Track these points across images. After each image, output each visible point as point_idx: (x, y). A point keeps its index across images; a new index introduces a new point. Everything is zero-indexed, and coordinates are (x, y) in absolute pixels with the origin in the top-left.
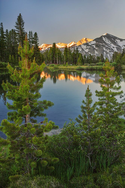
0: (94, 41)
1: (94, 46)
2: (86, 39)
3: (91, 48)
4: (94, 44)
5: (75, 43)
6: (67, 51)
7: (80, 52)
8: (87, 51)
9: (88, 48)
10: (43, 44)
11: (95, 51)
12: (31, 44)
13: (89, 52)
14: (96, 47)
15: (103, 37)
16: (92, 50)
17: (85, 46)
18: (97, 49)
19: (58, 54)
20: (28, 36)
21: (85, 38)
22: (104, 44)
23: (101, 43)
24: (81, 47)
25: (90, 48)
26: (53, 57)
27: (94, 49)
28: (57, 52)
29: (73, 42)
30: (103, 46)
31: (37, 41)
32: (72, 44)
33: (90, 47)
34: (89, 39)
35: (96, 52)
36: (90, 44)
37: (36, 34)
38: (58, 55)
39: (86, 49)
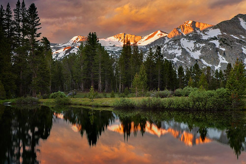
0: (215, 27)
1: (217, 43)
2: (194, 23)
3: (208, 47)
4: (215, 38)
5: (165, 35)
6: (130, 56)
7: (178, 58)
8: (196, 55)
9: (198, 49)
10: (76, 37)
11: (220, 56)
12: (19, 35)
13: (202, 60)
14: (221, 45)
15: (241, 20)
16: (211, 53)
17: (192, 42)
18: (224, 49)
19: (103, 62)
20: (13, 14)
21: (190, 22)
22: (243, 37)
23: (235, 34)
24: (180, 45)
25: (203, 47)
26: (88, 71)
27: (217, 50)
28: (99, 57)
29: (159, 32)
30: (240, 41)
31: (37, 27)
32: (156, 37)
33: (204, 45)
34: (202, 24)
35: (223, 60)
36: (205, 38)
37: (33, 8)
38: (102, 67)
39: (193, 51)
